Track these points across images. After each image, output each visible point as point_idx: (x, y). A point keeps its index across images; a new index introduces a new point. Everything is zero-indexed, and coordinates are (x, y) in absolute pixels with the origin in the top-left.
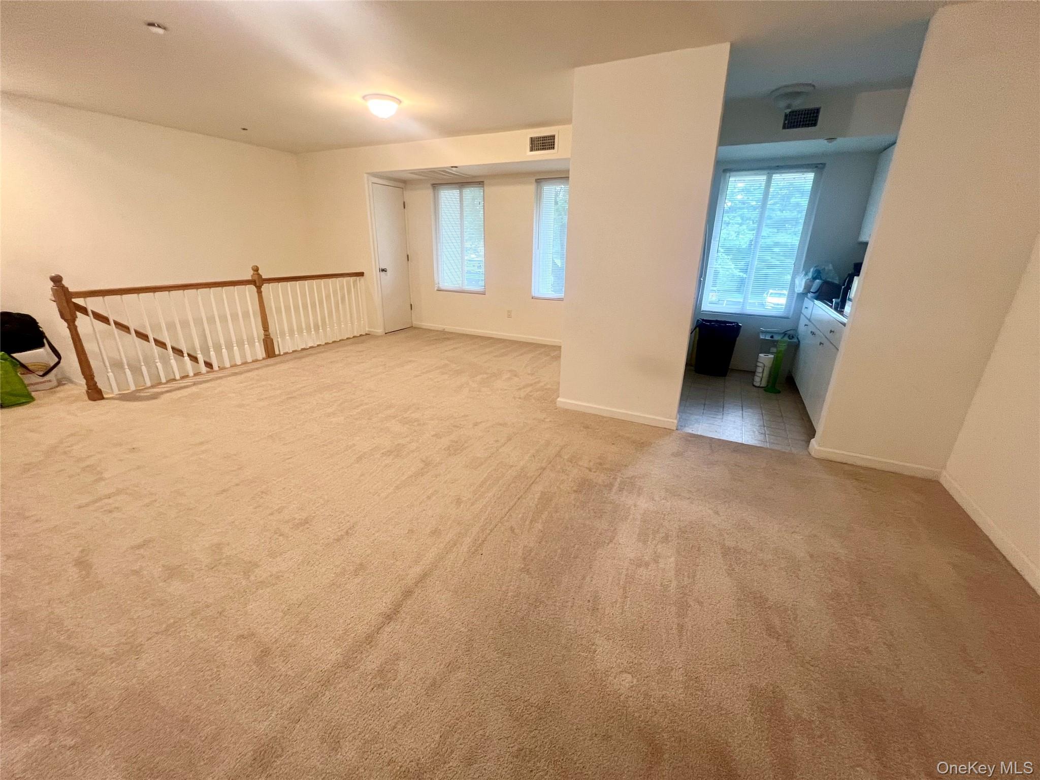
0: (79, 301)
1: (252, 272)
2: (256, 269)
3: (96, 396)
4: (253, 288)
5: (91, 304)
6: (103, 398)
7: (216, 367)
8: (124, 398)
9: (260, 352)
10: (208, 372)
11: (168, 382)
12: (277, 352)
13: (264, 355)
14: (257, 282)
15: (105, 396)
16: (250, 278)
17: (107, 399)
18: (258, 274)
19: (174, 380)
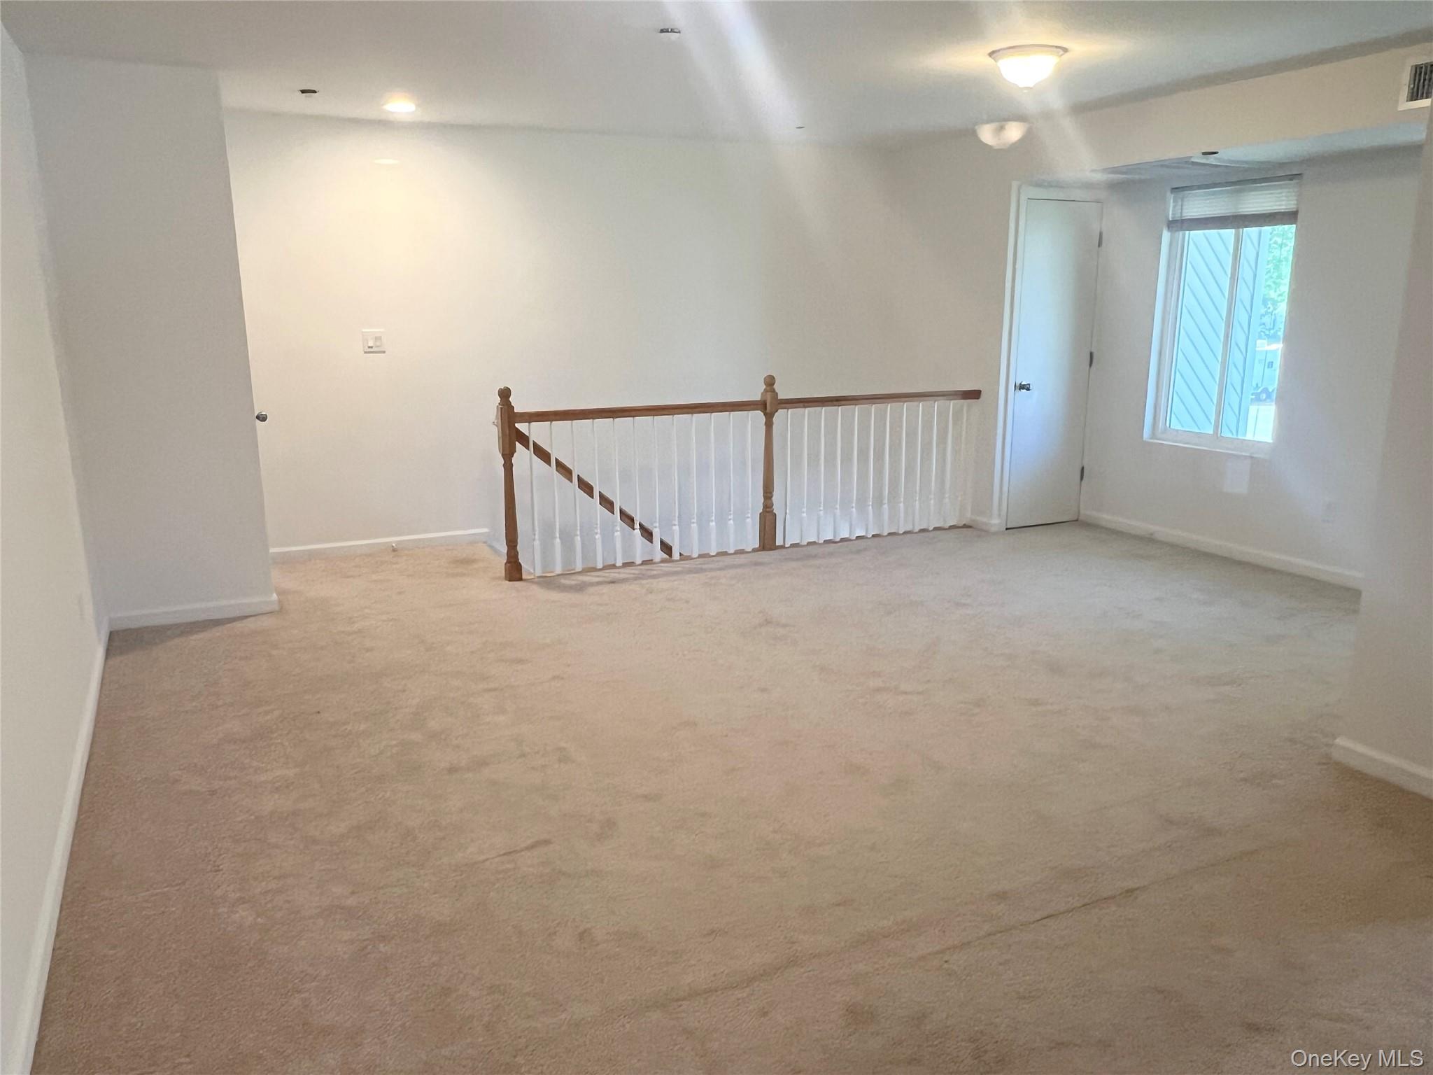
0: (521, 427)
1: (764, 387)
2: (770, 382)
3: (513, 575)
6: (520, 579)
8: (548, 582)
9: (752, 539)
10: (664, 562)
11: (604, 568)
13: (758, 545)
14: (768, 405)
17: (525, 580)
18: (774, 391)
19: (614, 566)
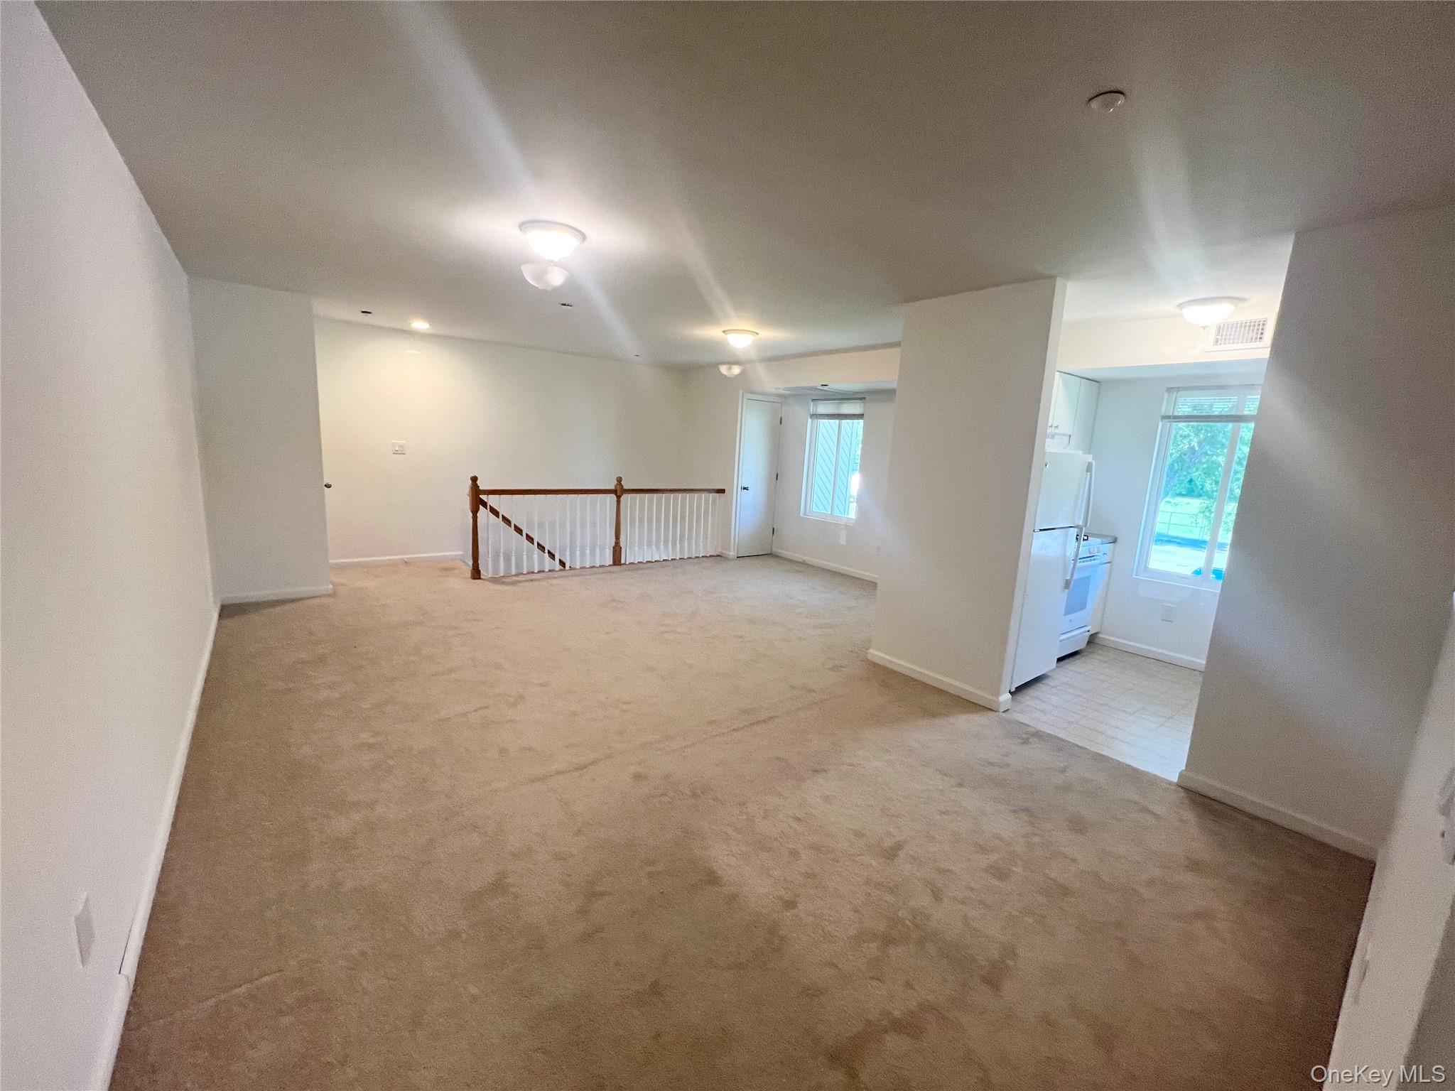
0: (483, 497)
1: (616, 482)
2: (619, 480)
3: (476, 576)
4: (613, 497)
5: (492, 500)
6: (480, 578)
7: (567, 567)
8: (495, 580)
9: (609, 560)
10: (561, 570)
11: (528, 573)
12: (623, 562)
13: (611, 563)
14: (618, 492)
15: (482, 577)
16: (613, 488)
18: (621, 484)
19: (533, 572)
